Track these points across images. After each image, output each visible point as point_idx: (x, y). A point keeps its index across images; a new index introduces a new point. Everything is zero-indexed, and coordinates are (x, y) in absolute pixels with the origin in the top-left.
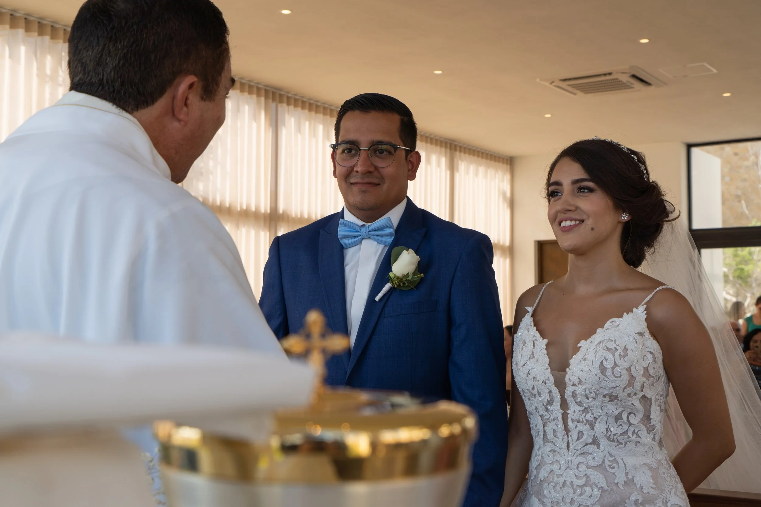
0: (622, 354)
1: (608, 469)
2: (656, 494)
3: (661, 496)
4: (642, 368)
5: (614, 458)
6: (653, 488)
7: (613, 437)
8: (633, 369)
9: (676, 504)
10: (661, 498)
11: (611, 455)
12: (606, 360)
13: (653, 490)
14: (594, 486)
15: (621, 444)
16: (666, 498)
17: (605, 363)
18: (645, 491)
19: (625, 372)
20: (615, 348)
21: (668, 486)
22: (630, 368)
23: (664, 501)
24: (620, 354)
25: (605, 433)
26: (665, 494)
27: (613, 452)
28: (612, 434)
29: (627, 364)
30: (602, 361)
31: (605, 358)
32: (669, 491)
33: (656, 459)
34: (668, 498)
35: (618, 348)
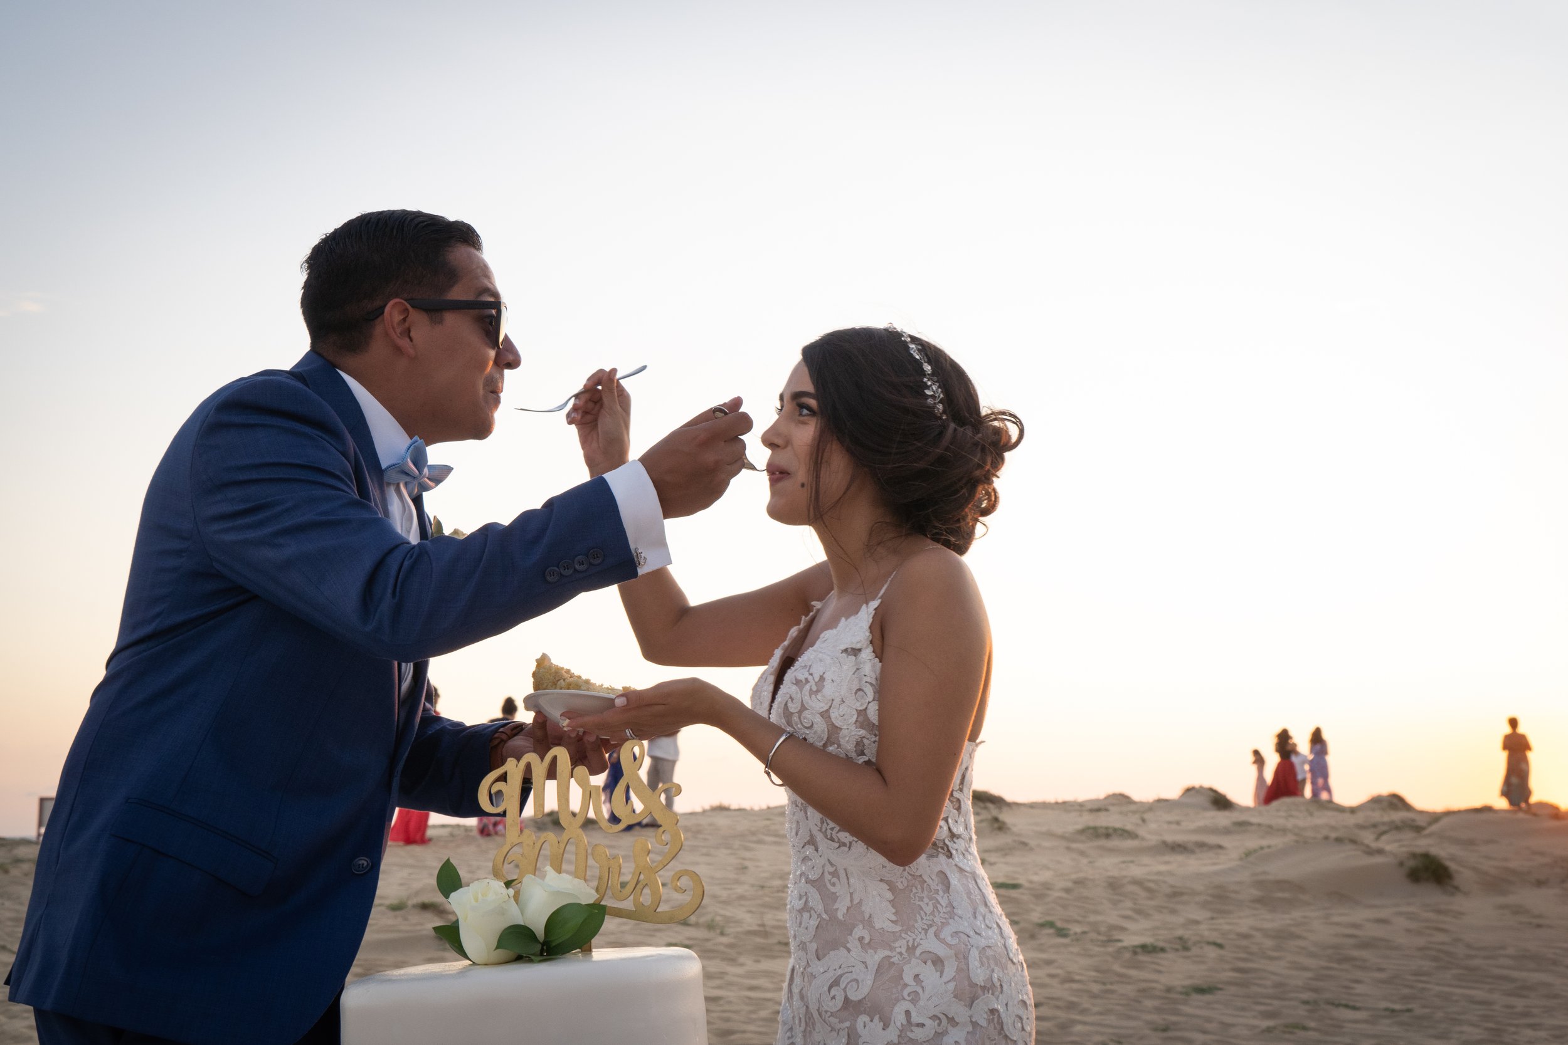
0: (814, 688)
1: (828, 884)
2: (897, 932)
3: (903, 935)
4: (855, 712)
5: (835, 868)
6: (892, 921)
7: (831, 834)
8: (834, 714)
9: (931, 952)
10: (904, 939)
11: (832, 865)
12: (792, 700)
13: (891, 924)
14: (812, 912)
15: (844, 845)
16: (914, 940)
17: (790, 705)
18: (878, 925)
19: (818, 719)
20: (806, 679)
21: (924, 921)
22: (827, 711)
23: (910, 944)
24: (811, 690)
25: (819, 824)
26: (914, 933)
27: (834, 859)
28: (829, 827)
29: (822, 705)
30: (787, 702)
31: (791, 697)
32: (923, 929)
33: (911, 875)
34: (918, 940)
35: (810, 678)
